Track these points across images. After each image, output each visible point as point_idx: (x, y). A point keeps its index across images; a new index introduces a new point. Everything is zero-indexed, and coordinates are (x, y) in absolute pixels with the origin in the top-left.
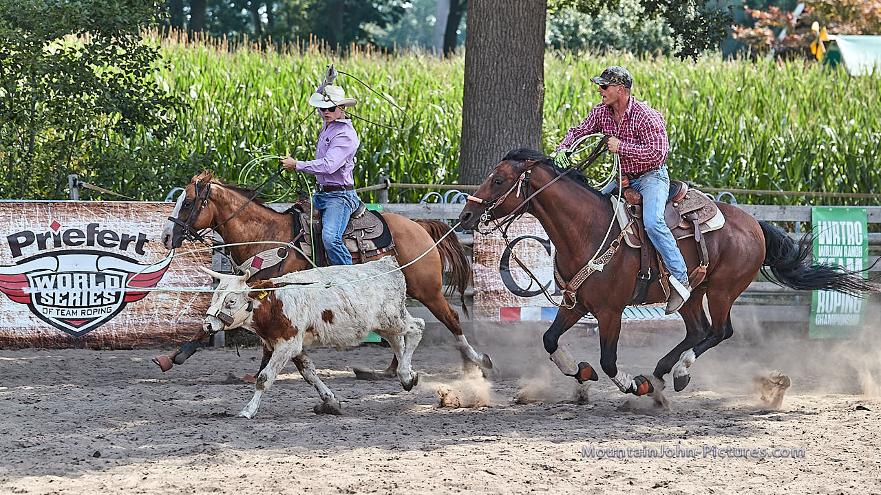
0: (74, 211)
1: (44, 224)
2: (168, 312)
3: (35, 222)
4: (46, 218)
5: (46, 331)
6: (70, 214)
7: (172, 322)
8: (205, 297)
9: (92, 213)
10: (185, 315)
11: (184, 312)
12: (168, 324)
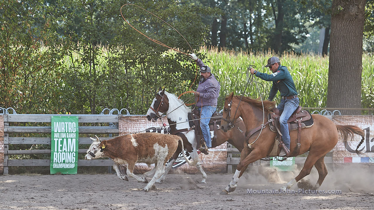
1: (160, 124)
2: (209, 159)
3: (156, 124)
7: (211, 163)
8: (224, 153)
10: (216, 160)
12: (209, 164)
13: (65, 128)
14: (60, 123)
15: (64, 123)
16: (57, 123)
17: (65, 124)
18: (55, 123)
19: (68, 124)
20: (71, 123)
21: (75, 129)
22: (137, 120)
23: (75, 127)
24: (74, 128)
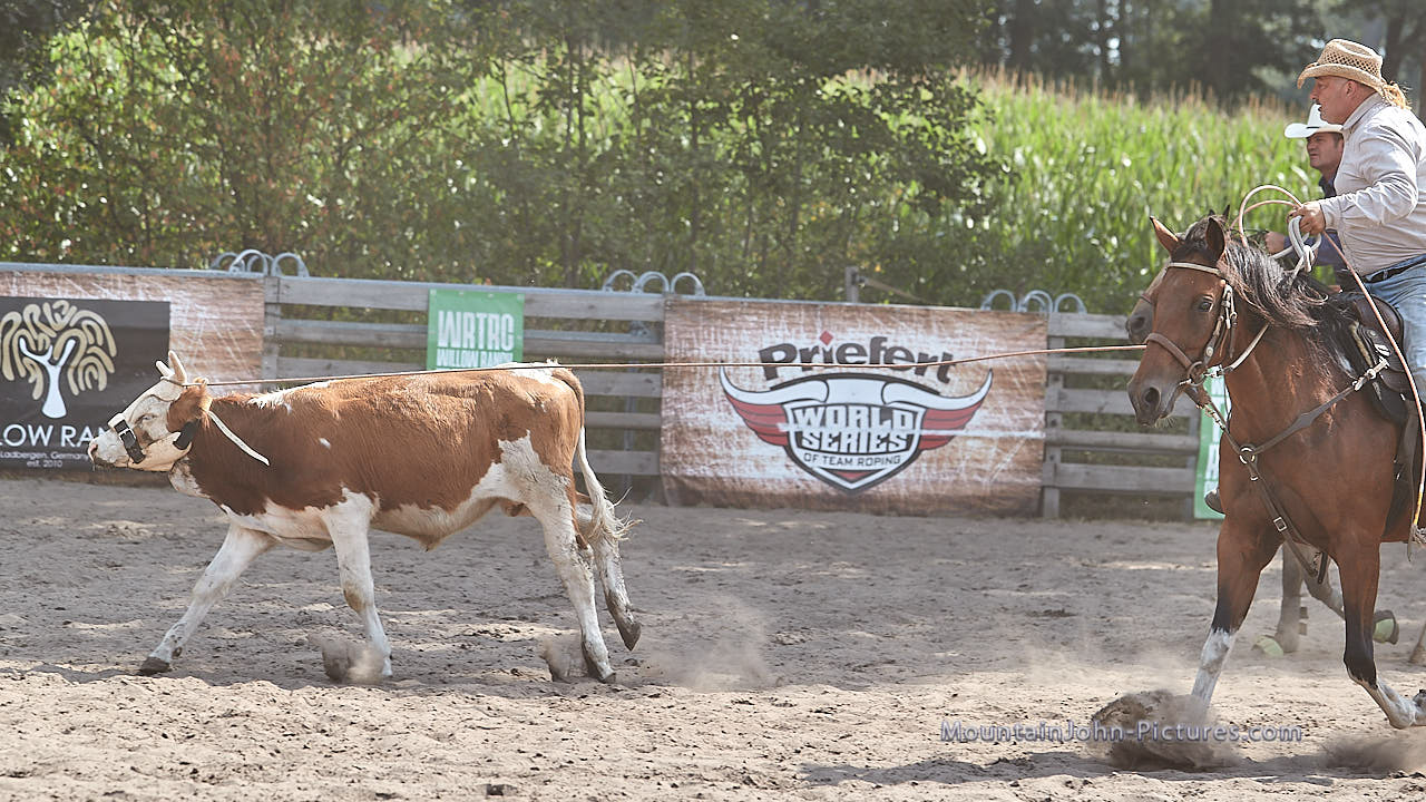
0: (853, 318)
1: (811, 335)
2: (979, 466)
3: (798, 332)
4: (814, 326)
5: (808, 485)
6: (848, 322)
7: (985, 480)
8: (1034, 447)
9: (878, 321)
10: (1003, 471)
11: (1002, 466)
12: (978, 483)
13: (476, 334)
14: (459, 314)
15: (471, 315)
16: (450, 314)
17: (477, 320)
18: (441, 313)
19: (486, 320)
20: (496, 317)
21: (511, 337)
22: (732, 315)
23: (511, 330)
24: (508, 333)
